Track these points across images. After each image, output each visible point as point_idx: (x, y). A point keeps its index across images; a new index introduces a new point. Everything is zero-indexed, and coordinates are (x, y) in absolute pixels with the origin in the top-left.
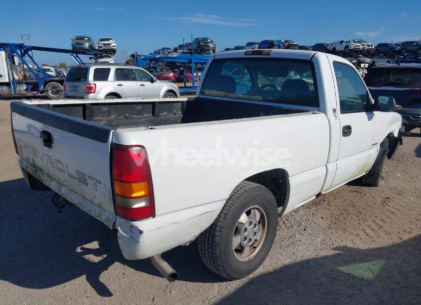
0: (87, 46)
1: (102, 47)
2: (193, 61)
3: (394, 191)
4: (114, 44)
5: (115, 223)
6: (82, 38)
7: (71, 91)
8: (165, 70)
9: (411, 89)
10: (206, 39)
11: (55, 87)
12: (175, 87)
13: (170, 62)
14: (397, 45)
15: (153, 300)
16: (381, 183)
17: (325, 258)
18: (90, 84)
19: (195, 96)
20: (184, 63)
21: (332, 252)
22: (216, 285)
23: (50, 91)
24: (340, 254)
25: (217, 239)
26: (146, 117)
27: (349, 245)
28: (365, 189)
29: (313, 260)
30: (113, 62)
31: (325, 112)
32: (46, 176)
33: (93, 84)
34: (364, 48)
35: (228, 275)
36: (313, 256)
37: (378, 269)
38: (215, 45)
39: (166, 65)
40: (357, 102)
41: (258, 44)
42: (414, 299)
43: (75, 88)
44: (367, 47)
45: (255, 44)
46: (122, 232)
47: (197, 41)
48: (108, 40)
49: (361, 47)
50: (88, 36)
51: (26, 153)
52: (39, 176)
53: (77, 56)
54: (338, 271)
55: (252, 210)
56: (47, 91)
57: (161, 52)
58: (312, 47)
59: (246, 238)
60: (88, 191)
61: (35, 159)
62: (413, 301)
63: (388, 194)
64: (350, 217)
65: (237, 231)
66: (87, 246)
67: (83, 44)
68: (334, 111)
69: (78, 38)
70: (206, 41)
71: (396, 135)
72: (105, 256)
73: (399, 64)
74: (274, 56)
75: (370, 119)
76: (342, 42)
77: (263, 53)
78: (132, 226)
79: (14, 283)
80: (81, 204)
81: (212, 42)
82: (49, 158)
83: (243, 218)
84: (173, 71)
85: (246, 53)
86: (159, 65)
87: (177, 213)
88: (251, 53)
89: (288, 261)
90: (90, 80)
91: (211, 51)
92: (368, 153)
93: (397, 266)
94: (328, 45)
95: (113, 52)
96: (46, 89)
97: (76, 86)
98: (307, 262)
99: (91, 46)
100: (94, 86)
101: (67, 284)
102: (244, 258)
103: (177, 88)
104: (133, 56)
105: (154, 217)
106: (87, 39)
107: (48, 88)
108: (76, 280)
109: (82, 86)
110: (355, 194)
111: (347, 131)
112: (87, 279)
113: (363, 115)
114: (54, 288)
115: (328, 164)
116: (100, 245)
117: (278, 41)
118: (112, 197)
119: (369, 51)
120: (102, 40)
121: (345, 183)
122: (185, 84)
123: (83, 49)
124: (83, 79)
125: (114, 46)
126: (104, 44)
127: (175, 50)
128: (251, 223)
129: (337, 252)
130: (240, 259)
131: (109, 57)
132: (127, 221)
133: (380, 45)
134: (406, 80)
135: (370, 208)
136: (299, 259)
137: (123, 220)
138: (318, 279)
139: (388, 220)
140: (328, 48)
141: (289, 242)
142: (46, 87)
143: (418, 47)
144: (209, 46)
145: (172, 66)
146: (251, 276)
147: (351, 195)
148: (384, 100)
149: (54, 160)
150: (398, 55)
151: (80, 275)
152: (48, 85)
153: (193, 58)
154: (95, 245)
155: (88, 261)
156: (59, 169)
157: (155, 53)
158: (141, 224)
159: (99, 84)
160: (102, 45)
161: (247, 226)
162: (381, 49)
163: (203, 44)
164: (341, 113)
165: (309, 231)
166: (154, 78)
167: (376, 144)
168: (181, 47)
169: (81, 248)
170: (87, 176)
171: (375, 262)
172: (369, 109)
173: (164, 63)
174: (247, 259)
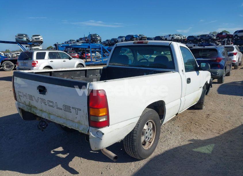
0: (25, 40)
1: (34, 40)
2: (91, 47)
3: (211, 111)
4: (42, 38)
5: (89, 130)
6: (22, 35)
7: (22, 66)
8: (72, 52)
9: (212, 59)
10: (96, 35)
11: (8, 64)
12: (83, 61)
13: (75, 48)
14: (198, 36)
15: (102, 173)
16: (204, 107)
17: (185, 146)
18: (34, 61)
19: (106, 66)
20: (85, 48)
21: (187, 143)
22: (133, 163)
23: (5, 66)
24: (191, 143)
25: (135, 138)
26: (82, 78)
27: (195, 139)
28: (197, 111)
29: (179, 147)
30: (41, 49)
31: (178, 71)
32: (39, 111)
33: (36, 61)
34: (181, 38)
35: (140, 157)
36: (179, 145)
37: (211, 149)
38: (101, 38)
39: (73, 50)
40: (191, 67)
41: (125, 37)
42: (231, 161)
43: (25, 64)
44: (183, 38)
45: (123, 37)
46: (92, 135)
47: (91, 36)
48: (38, 36)
49: (180, 38)
50: (25, 34)
51: (23, 99)
52: (33, 111)
53: (21, 45)
54: (193, 151)
55: (149, 123)
56: (3, 66)
57: (69, 43)
58: (154, 38)
59: (147, 137)
60: (71, 116)
61: (31, 102)
62: (231, 162)
63: (208, 113)
64: (192, 125)
65: (143, 134)
66: (56, 150)
67: (22, 38)
68: (182, 71)
69: (19, 35)
70: (95, 36)
71: (209, 83)
72: (68, 154)
73: (204, 47)
74: (149, 44)
75: (198, 74)
76: (170, 35)
77: (144, 43)
78: (98, 131)
79: (20, 172)
80: (65, 123)
81: (99, 36)
82: (43, 100)
83: (146, 127)
84: (77, 53)
85: (134, 43)
86: (68, 50)
87: (119, 123)
88: (137, 43)
89: (167, 149)
90: (34, 59)
91: (99, 42)
92: (198, 92)
93: (220, 146)
94: (162, 37)
95: (41, 42)
96: (3, 65)
97: (25, 63)
98: (176, 148)
99: (27, 40)
100: (36, 62)
101: (52, 170)
102: (146, 148)
103: (84, 62)
104: (55, 45)
105: (108, 126)
106: (25, 35)
107: (4, 64)
108: (56, 167)
109: (29, 63)
110: (192, 114)
111: (189, 81)
112: (62, 166)
113: (195, 73)
114: (44, 173)
115: (181, 98)
116: (63, 148)
117: (136, 35)
118: (88, 117)
119: (184, 40)
120: (34, 36)
121: (187, 109)
122: (86, 60)
123: (22, 41)
124: (30, 59)
125: (42, 40)
126: (36, 39)
127: (78, 41)
128: (149, 129)
129: (190, 142)
130: (144, 148)
131: (39, 46)
132: (96, 129)
133: (189, 37)
134: (208, 55)
135: (201, 120)
136: (172, 148)
137: (93, 129)
138: (184, 156)
139: (211, 125)
140: (163, 38)
141: (165, 139)
142: (3, 64)
143: (209, 38)
144: (97, 39)
145: (76, 50)
146: (150, 157)
147: (191, 114)
148: (203, 65)
149: (47, 101)
150: (199, 42)
151: (57, 165)
152: (4, 62)
153: (90, 46)
154: (60, 149)
155: (59, 157)
156: (50, 106)
157: (65, 43)
158: (103, 130)
159: (40, 61)
160: (34, 39)
161: (147, 131)
162: (190, 39)
163: (94, 38)
164: (186, 72)
165: (173, 133)
166: (71, 57)
167: (201, 87)
168: (81, 39)
169: (53, 151)
170: (71, 107)
171: (209, 146)
172: (197, 69)
173: (71, 48)
174: (147, 148)
